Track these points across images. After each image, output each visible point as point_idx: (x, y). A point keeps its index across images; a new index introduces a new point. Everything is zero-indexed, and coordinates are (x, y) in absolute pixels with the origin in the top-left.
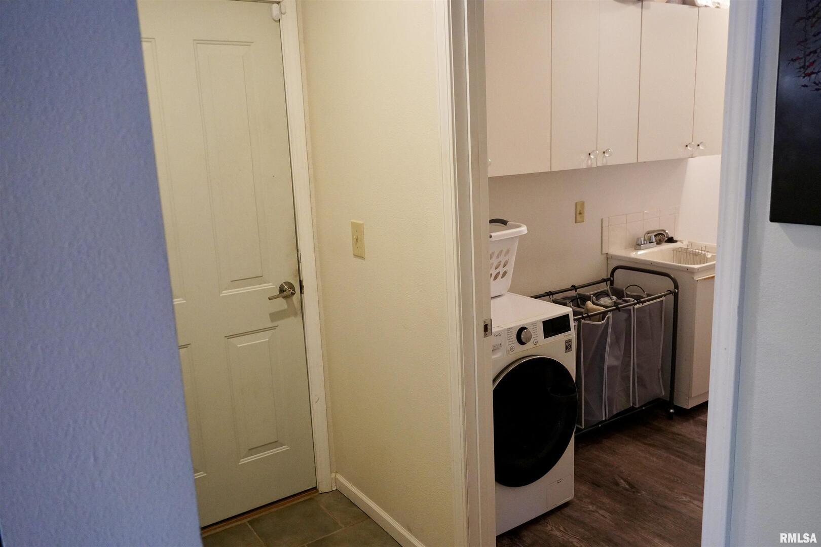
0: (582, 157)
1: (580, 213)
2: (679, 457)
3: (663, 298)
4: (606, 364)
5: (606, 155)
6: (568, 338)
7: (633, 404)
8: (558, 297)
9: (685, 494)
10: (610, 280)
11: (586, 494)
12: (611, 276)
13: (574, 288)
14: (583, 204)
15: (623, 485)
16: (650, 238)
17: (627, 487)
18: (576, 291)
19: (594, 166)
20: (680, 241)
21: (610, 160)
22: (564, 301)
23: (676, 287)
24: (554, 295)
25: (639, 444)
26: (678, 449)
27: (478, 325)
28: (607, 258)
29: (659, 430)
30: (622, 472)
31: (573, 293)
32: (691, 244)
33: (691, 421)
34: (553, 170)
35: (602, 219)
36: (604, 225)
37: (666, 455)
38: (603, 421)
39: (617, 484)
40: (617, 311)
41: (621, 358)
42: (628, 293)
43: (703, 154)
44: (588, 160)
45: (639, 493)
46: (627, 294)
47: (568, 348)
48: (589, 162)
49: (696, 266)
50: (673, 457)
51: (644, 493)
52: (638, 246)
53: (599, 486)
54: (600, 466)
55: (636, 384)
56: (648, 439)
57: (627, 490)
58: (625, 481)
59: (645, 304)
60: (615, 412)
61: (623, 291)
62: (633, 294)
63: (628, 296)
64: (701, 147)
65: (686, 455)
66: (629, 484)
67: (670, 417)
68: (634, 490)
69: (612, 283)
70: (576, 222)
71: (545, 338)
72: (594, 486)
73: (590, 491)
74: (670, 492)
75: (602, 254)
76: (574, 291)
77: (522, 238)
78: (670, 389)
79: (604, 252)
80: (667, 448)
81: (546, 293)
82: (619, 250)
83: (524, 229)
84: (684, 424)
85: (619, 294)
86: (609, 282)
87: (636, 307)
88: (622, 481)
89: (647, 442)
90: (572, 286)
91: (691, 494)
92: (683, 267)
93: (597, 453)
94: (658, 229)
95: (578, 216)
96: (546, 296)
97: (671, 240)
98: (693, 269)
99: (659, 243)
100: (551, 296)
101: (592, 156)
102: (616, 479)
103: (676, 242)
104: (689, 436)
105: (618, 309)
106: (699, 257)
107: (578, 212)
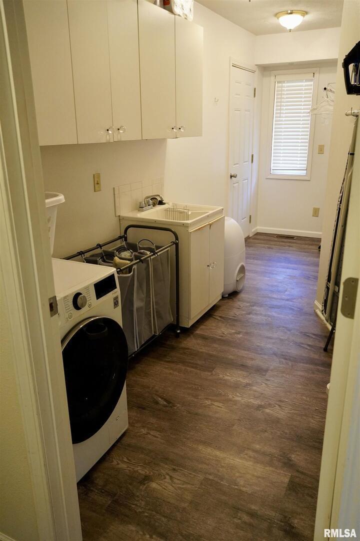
0: (102, 133)
1: (98, 184)
2: (192, 367)
3: (169, 248)
4: (135, 306)
5: (121, 131)
6: (115, 296)
7: (154, 332)
8: (87, 255)
9: (207, 399)
10: (124, 237)
11: (136, 419)
12: (125, 234)
13: (99, 246)
14: (99, 175)
15: (162, 403)
16: (148, 202)
17: (165, 403)
18: (101, 249)
19: (112, 141)
20: (167, 203)
21: (123, 136)
22: (94, 258)
23: (177, 238)
24: (85, 254)
25: (162, 363)
26: (190, 361)
27: (43, 305)
28: (120, 219)
29: (173, 348)
30: (157, 391)
31: (99, 251)
32: (174, 205)
33: (192, 336)
34: (79, 143)
35: (114, 188)
36: (116, 193)
37: (183, 368)
38: (136, 351)
39: (157, 403)
40: (141, 263)
41: (145, 300)
42: (141, 246)
43: (183, 136)
44: (107, 135)
45: (175, 406)
46: (139, 247)
47: (116, 304)
48: (108, 136)
49: (189, 222)
50: (189, 369)
51: (178, 405)
52: (141, 208)
53: (144, 409)
54: (140, 390)
55: (156, 318)
56: (168, 357)
57: (167, 406)
58: (162, 398)
59: (158, 254)
60: (143, 343)
61: (136, 245)
62: (145, 246)
63: (141, 249)
64: (182, 130)
65: (196, 364)
66: (166, 400)
67: (177, 336)
68: (171, 405)
69: (126, 240)
70: (95, 191)
71: (97, 299)
72: (140, 409)
73: (138, 415)
74: (196, 400)
75: (116, 216)
76: (99, 249)
77: (60, 207)
78: (176, 316)
79: (117, 215)
80: (184, 362)
81: (78, 253)
82: (128, 213)
83: (61, 198)
84: (188, 339)
85: (132, 247)
86: (123, 239)
87: (152, 257)
88: (160, 399)
89: (167, 360)
90: (97, 245)
91: (210, 397)
92: (180, 223)
93: (134, 378)
94: (152, 195)
95: (96, 186)
96: (79, 255)
97: (161, 203)
98: (188, 224)
99: (154, 205)
100: (83, 255)
101: (110, 132)
102: (155, 398)
103: (164, 204)
104: (194, 348)
105: (141, 261)
106: (183, 214)
107: (96, 182)
